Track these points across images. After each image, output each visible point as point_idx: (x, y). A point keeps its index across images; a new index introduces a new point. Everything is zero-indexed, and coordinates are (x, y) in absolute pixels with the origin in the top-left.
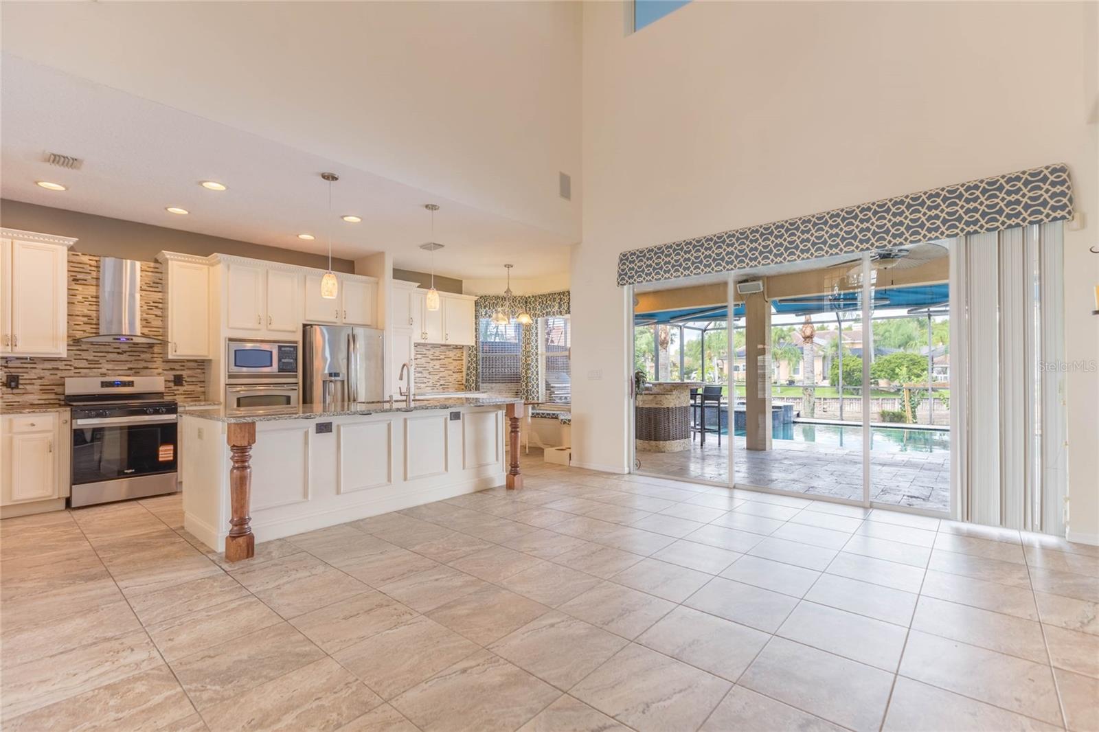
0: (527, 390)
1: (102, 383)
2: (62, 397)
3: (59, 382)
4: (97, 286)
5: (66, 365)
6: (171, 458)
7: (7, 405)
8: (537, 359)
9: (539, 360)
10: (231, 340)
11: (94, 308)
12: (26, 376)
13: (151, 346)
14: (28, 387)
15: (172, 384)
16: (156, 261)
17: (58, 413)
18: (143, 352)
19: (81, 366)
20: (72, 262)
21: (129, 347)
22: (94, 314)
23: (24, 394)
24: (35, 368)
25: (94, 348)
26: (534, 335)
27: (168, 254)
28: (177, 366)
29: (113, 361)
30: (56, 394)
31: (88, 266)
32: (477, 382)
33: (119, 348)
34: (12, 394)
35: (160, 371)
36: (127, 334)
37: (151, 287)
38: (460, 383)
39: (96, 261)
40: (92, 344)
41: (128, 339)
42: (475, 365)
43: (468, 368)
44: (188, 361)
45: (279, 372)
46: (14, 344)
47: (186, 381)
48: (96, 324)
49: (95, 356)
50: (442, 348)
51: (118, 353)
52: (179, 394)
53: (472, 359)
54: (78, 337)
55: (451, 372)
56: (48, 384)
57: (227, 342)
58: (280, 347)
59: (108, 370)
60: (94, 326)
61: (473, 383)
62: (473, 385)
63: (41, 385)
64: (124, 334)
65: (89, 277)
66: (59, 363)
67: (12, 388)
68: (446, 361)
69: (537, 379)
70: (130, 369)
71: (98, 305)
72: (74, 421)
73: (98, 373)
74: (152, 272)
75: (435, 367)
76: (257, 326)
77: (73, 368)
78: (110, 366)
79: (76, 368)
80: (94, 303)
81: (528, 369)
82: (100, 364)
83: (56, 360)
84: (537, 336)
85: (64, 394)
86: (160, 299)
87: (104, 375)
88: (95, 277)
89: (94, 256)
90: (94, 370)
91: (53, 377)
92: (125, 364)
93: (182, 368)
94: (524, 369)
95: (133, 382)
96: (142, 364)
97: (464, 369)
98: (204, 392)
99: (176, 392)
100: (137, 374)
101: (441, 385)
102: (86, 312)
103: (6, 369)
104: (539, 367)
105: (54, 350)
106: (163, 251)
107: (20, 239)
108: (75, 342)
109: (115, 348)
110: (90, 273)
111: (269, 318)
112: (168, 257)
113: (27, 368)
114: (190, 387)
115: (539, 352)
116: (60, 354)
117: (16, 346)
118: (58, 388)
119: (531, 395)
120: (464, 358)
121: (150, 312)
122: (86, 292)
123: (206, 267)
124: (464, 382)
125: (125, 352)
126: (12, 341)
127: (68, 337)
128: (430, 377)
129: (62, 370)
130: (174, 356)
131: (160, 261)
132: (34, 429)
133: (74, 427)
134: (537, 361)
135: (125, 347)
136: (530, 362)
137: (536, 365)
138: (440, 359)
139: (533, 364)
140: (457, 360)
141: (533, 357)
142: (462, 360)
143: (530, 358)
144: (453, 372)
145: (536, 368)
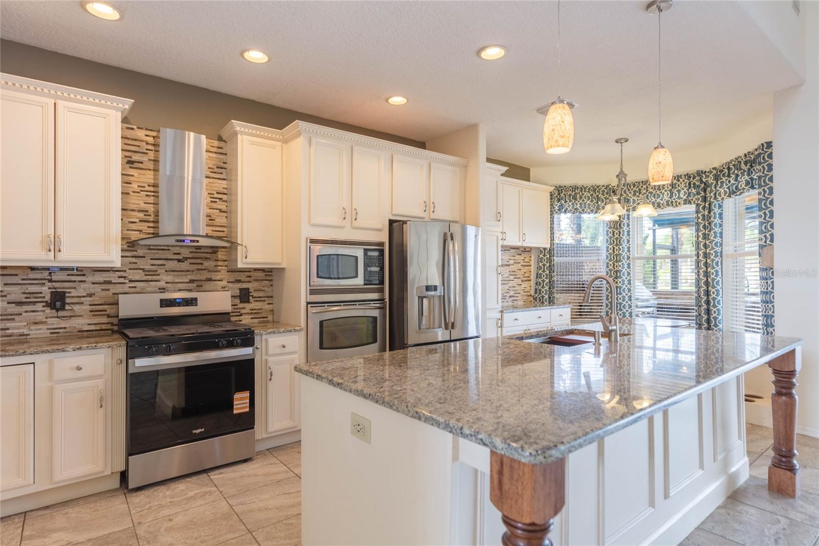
1: (161, 300)
2: (115, 321)
3: (111, 301)
4: (156, 170)
5: (119, 277)
6: (247, 410)
7: (51, 333)
8: (629, 264)
9: (631, 265)
10: (313, 241)
11: (151, 200)
12: (74, 293)
13: (215, 250)
14: (76, 308)
15: (237, 301)
16: (220, 139)
17: (110, 349)
18: (206, 258)
19: (137, 278)
20: (126, 138)
21: (191, 252)
22: (151, 208)
23: (71, 317)
24: (85, 281)
25: (151, 253)
26: (626, 233)
27: (238, 125)
28: (242, 277)
29: (173, 271)
30: (109, 316)
31: (144, 143)
32: (551, 293)
33: (179, 254)
34: (58, 317)
35: (224, 283)
36: (188, 233)
37: (215, 173)
38: (529, 294)
39: (154, 137)
40: (149, 247)
41: (194, 241)
42: (548, 272)
43: (538, 276)
44: (255, 270)
45: (365, 284)
46: (57, 248)
47: (252, 296)
48: (153, 222)
49: (152, 265)
51: (179, 260)
52: (245, 314)
53: (544, 265)
54: (133, 239)
55: (519, 281)
56: (100, 303)
57: (309, 244)
58: (366, 251)
59: (167, 283)
60: (152, 225)
61: (546, 294)
62: (546, 297)
63: (90, 305)
64: (185, 233)
65: (145, 158)
66: (111, 274)
67: (57, 310)
68: (515, 267)
69: (629, 290)
70: (192, 281)
71: (158, 197)
72: (130, 361)
73: (156, 286)
74: (216, 153)
76: (341, 223)
77: (127, 281)
78: (169, 278)
79: (131, 281)
80: (152, 194)
81: (617, 277)
82: (159, 275)
83: (108, 271)
84: (629, 235)
85: (117, 316)
86: (224, 188)
87: (163, 290)
88: (153, 158)
89: (152, 130)
90: (151, 283)
91: (105, 293)
92: (186, 275)
93: (248, 279)
95: (196, 299)
96: (205, 275)
97: (533, 277)
98: (272, 311)
99: (243, 311)
100: (199, 288)
101: (510, 297)
102: (143, 206)
103: (50, 284)
104: (632, 275)
105: (105, 257)
106: (232, 121)
107: (65, 99)
108: (130, 245)
109: (174, 254)
110: (147, 153)
111: (354, 212)
112: (238, 128)
113: (75, 281)
114: (258, 304)
115: (632, 256)
116: (112, 262)
117: (60, 251)
118: (110, 309)
120: (532, 263)
121: (214, 205)
122: (143, 178)
123: (279, 144)
124: (532, 292)
125: (186, 259)
126: (55, 246)
127: (123, 238)
129: (115, 283)
130: (245, 263)
131: (224, 139)
132: (80, 374)
133: (131, 370)
134: (629, 267)
135: (185, 253)
136: (620, 268)
137: (628, 272)
138: (509, 265)
139: (624, 270)
140: (526, 266)
141: (624, 261)
142: (530, 266)
143: (620, 264)
144: (522, 281)
145: (628, 276)
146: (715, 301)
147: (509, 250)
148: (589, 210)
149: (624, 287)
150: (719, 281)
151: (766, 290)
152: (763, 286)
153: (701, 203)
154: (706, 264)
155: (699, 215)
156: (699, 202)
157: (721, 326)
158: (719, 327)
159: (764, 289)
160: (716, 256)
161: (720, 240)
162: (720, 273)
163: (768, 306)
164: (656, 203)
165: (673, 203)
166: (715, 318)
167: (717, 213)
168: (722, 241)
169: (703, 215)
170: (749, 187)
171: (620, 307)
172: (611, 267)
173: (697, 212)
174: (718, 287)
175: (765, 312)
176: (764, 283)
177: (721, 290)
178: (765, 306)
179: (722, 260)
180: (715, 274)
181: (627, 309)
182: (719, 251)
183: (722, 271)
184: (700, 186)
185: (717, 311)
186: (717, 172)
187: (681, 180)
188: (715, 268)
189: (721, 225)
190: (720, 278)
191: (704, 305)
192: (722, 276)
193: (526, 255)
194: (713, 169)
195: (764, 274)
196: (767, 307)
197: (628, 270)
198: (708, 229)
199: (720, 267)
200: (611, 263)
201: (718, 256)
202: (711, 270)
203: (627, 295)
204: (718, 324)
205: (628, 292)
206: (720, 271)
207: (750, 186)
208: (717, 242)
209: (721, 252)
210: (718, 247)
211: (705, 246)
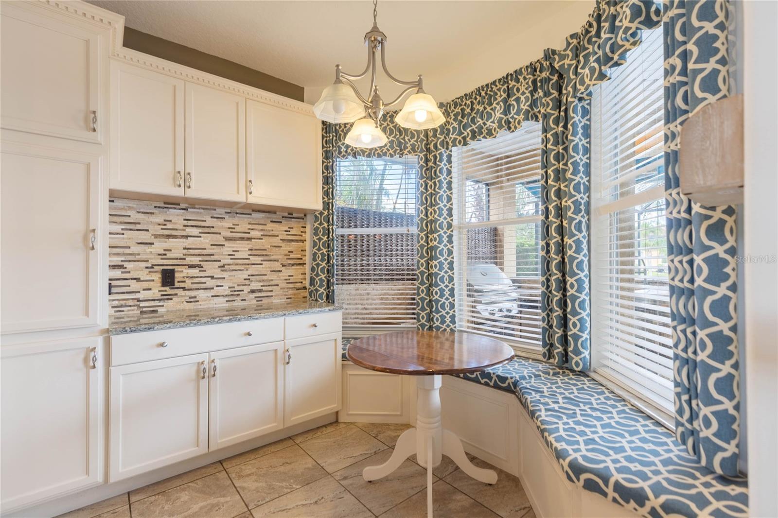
0: (430, 301)
8: (450, 237)
9: (454, 239)
26: (445, 185)
32: (329, 285)
38: (299, 285)
42: (324, 251)
43: (314, 257)
50: (255, 215)
53: (320, 239)
55: (277, 266)
61: (321, 286)
62: (322, 290)
68: (266, 243)
69: (451, 279)
75: (237, 255)
81: (431, 259)
84: (450, 188)
94: (422, 257)
97: (308, 259)
101: (253, 291)
104: (455, 254)
115: (455, 223)
119: (438, 312)
120: (305, 236)
124: (307, 283)
128: (225, 275)
134: (450, 241)
136: (435, 243)
137: (448, 249)
138: (249, 239)
139: (442, 246)
140: (292, 241)
141: (442, 232)
142: (303, 241)
143: (435, 235)
144: (283, 266)
145: (448, 256)
146: (575, 301)
147: (251, 214)
148: (391, 151)
149: (442, 273)
150: (582, 262)
151: (689, 285)
152: (677, 271)
153: (552, 112)
154: (561, 230)
155: (549, 136)
156: (548, 110)
157: (586, 353)
158: (583, 356)
159: (681, 281)
160: (577, 211)
161: (585, 179)
162: (584, 246)
163: (694, 333)
164: (485, 128)
165: (511, 125)
166: (576, 337)
167: (580, 126)
168: (589, 181)
169: (556, 135)
170: (640, 23)
171: (437, 307)
172: (422, 242)
173: (545, 131)
174: (582, 275)
175: (685, 350)
176: (681, 262)
177: (587, 281)
178: (684, 332)
179: (589, 220)
180: (574, 247)
181: (447, 310)
182: (583, 202)
183: (589, 242)
184: (550, 80)
185: (578, 323)
186: (579, 43)
187: (521, 78)
188: (575, 235)
189: (587, 150)
190: (584, 256)
191: (556, 308)
192: (589, 250)
193: (293, 223)
194: (572, 36)
195: (682, 237)
196: (690, 336)
197: (449, 246)
198: (563, 160)
199: (584, 233)
200: (422, 235)
201: (580, 211)
202: (568, 240)
203: (447, 286)
204: (582, 350)
205: (449, 283)
206: (585, 242)
207: (642, 18)
208: (579, 183)
209: (588, 204)
210: (580, 193)
211: (559, 194)
